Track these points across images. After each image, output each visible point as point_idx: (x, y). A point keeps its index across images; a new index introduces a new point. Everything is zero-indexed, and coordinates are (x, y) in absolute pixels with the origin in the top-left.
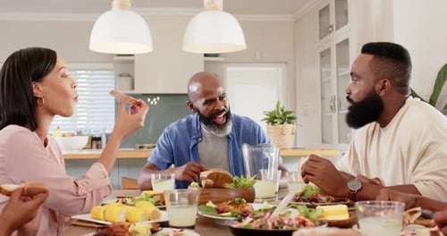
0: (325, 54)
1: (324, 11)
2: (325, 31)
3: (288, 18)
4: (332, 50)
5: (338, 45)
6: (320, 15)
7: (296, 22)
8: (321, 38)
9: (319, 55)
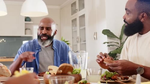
0: (74, 21)
1: (74, 4)
2: (74, 12)
3: (58, 7)
4: (77, 19)
5: (80, 17)
6: (72, 6)
7: (61, 9)
8: (72, 15)
9: (71, 21)
